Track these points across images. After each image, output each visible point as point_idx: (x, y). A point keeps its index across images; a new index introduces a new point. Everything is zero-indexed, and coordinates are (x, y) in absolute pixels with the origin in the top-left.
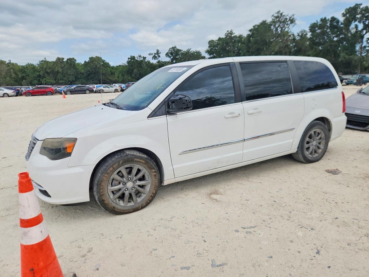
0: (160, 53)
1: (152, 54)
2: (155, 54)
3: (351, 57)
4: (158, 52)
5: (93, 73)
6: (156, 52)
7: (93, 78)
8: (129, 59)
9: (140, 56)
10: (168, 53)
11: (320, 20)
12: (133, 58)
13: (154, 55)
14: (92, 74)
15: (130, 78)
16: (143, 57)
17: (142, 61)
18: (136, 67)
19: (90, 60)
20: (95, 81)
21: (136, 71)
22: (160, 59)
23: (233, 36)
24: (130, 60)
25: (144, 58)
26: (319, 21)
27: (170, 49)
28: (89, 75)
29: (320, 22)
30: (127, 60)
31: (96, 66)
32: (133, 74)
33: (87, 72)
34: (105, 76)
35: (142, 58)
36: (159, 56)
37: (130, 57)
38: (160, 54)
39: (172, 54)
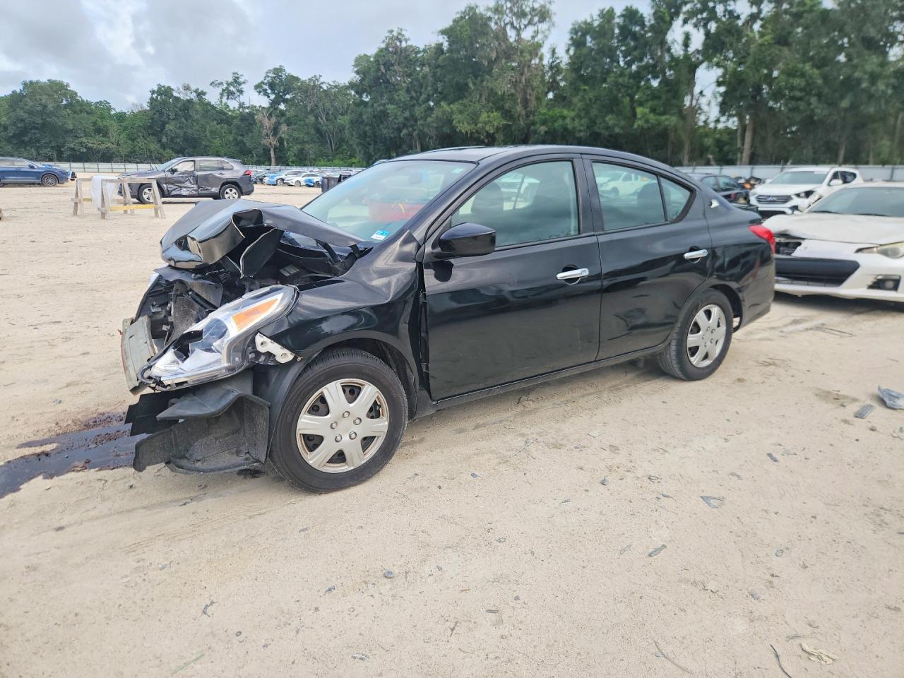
0: (244, 83)
1: (221, 83)
2: (229, 84)
3: (663, 118)
4: (238, 78)
5: (35, 128)
6: (230, 80)
7: (38, 141)
8: (153, 92)
9: (187, 88)
10: (263, 83)
11: (598, 13)
12: (165, 92)
13: (225, 86)
14: (33, 131)
15: (154, 146)
16: (196, 91)
17: (190, 101)
18: (172, 116)
19: (24, 88)
20: (46, 151)
21: (171, 128)
22: (243, 98)
23: (404, 44)
24: (155, 96)
25: (200, 94)
26: (595, 17)
27: (267, 73)
28: (24, 131)
29: (598, 18)
30: (149, 95)
31: (45, 107)
32: (164, 137)
33: (14, 124)
34: (76, 136)
35: (194, 94)
36: (241, 92)
37: (156, 89)
38: (243, 86)
39: (272, 86)
